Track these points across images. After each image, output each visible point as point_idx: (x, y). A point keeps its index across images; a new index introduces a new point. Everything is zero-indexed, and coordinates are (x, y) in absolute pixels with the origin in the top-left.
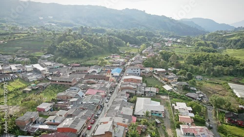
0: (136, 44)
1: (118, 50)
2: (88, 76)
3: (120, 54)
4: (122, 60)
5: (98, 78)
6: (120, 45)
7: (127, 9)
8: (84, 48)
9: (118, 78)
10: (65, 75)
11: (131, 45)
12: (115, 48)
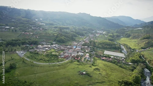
0: (83, 36)
1: (75, 39)
2: (68, 48)
3: (76, 41)
4: (76, 44)
5: (71, 48)
6: (76, 36)
7: (80, 13)
8: (65, 40)
9: (75, 49)
10: (62, 48)
11: (80, 36)
12: (74, 39)
